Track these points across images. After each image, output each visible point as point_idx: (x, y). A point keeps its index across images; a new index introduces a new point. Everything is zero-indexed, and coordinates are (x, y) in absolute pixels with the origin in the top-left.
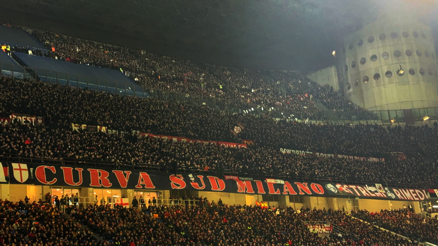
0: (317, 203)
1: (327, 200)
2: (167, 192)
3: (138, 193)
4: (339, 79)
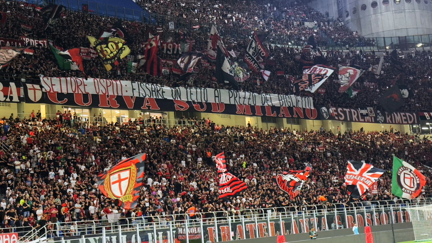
0: (313, 125)
1: (322, 122)
2: (172, 114)
3: (145, 114)
4: (338, 7)
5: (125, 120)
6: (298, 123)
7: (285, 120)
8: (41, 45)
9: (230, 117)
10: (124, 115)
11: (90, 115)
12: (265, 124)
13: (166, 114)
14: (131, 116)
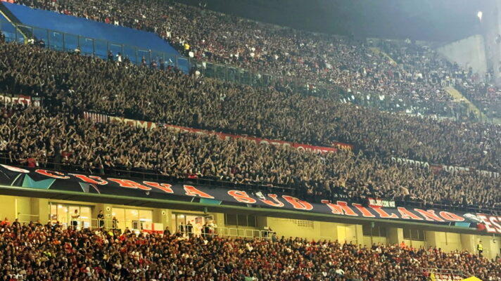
0: (445, 242)
1: (461, 238)
2: (221, 216)
3: (178, 217)
4: (487, 54)
5: (147, 226)
6: (422, 239)
7: (400, 232)
8: (21, 105)
9: (313, 226)
10: (145, 218)
11: (92, 217)
12: (368, 238)
13: (211, 218)
14: (157, 219)
